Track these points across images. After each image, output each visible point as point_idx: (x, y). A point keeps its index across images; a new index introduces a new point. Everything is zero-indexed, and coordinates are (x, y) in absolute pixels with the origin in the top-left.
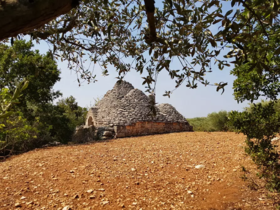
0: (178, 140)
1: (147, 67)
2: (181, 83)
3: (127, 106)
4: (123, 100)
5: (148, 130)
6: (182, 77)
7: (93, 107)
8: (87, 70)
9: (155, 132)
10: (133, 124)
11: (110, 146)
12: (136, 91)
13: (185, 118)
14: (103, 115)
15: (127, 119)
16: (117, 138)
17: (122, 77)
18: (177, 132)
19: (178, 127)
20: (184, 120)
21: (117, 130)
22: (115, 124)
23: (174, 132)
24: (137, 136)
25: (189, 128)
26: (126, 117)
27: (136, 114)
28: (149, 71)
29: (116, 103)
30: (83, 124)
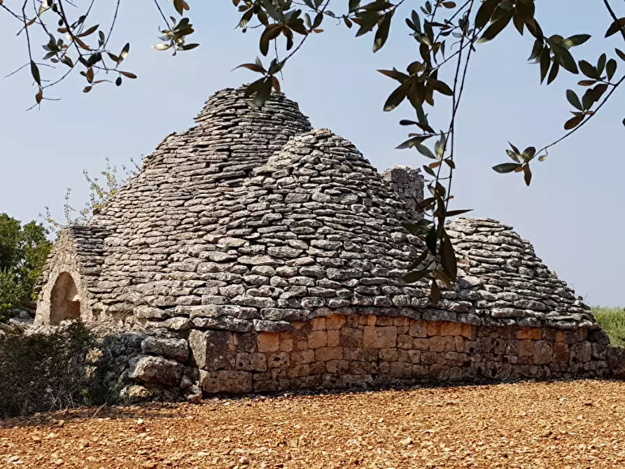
0: (542, 422)
1: (414, 14)
2: (596, 105)
3: (270, 223)
4: (246, 190)
5: (378, 361)
6: (604, 74)
7: (81, 223)
8: (82, 19)
9: (414, 375)
10: (298, 327)
11: (169, 441)
12: (321, 143)
13: (585, 302)
14: (134, 265)
15: (263, 295)
16: (207, 395)
17: (280, 60)
18: (537, 380)
19: (542, 351)
20: (576, 316)
21: (209, 351)
22: (200, 322)
23: (524, 377)
24: (314, 389)
25: (607, 358)
26: (258, 284)
27: (315, 268)
28: (424, 33)
29: (210, 207)
30: (23, 313)
